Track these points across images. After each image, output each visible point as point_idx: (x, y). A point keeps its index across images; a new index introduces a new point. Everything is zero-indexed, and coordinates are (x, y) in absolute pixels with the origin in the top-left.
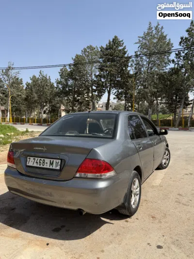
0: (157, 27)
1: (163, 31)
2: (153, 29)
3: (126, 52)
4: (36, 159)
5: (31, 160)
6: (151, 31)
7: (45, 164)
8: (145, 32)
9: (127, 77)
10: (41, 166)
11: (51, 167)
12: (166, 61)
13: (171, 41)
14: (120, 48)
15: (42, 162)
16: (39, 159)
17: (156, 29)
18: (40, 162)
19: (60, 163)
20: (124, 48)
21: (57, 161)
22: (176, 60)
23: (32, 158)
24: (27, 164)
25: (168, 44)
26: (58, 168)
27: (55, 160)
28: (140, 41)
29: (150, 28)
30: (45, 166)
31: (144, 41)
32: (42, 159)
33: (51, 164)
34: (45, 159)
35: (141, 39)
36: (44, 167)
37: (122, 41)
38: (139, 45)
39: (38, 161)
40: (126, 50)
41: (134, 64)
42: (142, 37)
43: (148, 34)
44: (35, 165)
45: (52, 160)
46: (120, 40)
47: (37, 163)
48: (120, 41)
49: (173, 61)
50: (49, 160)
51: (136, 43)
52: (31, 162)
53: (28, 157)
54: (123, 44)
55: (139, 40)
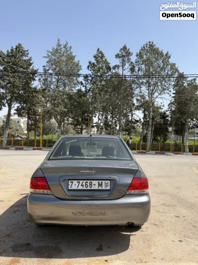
0: (66, 45)
1: (72, 50)
2: (62, 46)
3: (32, 64)
4: (81, 182)
5: (74, 184)
6: (60, 48)
7: (93, 186)
8: (54, 48)
9: (32, 91)
10: (89, 188)
11: (100, 188)
12: (76, 82)
13: (80, 63)
14: (25, 58)
15: (88, 184)
16: (85, 181)
17: (65, 47)
18: (86, 184)
19: (109, 184)
20: (30, 59)
21: (106, 182)
22: (84, 82)
23: (75, 182)
24: (69, 188)
25: (77, 65)
26: (108, 188)
27: (103, 182)
28: (49, 56)
29: (59, 45)
30: (93, 188)
31: (53, 57)
32: (89, 181)
33: (100, 185)
34: (93, 181)
35: (50, 54)
36: (91, 188)
37: (27, 51)
38: (48, 60)
39: (84, 184)
40: (31, 62)
41: (42, 79)
42: (51, 53)
43: (57, 50)
44: (80, 188)
45: (100, 182)
46: (24, 49)
47: (82, 185)
48: (25, 51)
49: (82, 83)
50: (97, 181)
51: (46, 57)
52: (74, 185)
53: (70, 181)
54: (28, 54)
55: (48, 54)
